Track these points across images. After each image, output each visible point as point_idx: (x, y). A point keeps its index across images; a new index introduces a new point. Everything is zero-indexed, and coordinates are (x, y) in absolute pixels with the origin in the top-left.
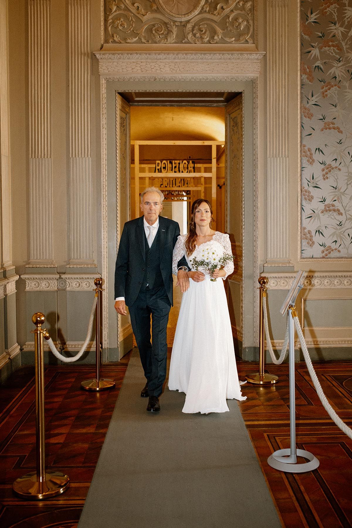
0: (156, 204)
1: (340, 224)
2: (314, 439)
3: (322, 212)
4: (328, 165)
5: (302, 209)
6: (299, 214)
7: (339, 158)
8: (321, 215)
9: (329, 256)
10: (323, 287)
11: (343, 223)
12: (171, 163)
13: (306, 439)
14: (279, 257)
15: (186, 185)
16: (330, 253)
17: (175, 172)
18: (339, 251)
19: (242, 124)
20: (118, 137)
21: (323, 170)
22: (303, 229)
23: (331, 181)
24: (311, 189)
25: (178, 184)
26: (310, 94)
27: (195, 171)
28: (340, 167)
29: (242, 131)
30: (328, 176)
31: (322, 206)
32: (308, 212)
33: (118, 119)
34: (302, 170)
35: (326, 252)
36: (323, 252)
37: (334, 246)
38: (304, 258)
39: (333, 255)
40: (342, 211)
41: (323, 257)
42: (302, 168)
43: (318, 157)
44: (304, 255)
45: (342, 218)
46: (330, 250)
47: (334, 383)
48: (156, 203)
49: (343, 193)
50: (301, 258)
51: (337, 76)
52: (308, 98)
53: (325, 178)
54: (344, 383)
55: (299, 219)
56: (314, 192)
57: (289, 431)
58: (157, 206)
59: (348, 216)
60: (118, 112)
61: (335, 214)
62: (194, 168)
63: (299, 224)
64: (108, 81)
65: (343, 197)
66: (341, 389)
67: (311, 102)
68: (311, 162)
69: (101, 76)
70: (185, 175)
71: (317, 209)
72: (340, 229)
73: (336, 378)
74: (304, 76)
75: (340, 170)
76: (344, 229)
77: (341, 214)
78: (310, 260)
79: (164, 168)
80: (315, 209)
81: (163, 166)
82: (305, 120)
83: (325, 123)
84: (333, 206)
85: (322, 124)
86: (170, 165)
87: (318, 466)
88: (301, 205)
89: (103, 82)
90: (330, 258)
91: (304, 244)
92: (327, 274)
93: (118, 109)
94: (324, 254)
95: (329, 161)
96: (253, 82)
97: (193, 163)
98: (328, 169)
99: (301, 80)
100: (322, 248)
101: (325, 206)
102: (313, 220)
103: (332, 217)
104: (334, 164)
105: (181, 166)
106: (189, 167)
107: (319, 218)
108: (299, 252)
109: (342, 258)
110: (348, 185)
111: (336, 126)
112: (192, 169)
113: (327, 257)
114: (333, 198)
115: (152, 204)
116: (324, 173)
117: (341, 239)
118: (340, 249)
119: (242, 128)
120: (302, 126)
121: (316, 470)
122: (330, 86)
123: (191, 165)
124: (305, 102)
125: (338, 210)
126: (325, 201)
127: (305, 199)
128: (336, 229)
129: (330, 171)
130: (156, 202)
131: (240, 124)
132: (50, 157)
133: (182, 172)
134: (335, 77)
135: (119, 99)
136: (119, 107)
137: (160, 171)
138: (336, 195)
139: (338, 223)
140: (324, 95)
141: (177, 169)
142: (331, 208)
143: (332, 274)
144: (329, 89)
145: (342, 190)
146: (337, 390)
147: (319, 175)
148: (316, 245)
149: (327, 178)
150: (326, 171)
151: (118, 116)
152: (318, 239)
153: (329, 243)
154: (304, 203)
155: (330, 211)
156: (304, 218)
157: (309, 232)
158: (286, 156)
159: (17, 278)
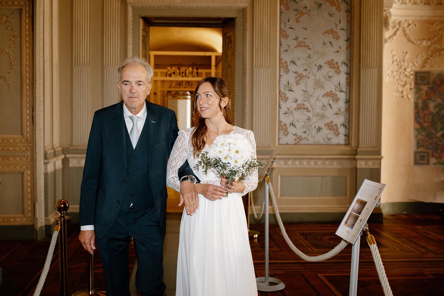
0: (140, 85)
1: (309, 119)
2: (283, 272)
3: (295, 110)
4: (300, 74)
5: (280, 107)
6: (277, 111)
7: (308, 69)
8: (294, 112)
9: (300, 143)
10: (295, 167)
11: (311, 118)
12: (179, 69)
13: (277, 272)
14: (261, 143)
15: (190, 86)
16: (300, 141)
17: (182, 76)
18: (307, 140)
19: (235, 42)
20: (141, 51)
21: (296, 78)
22: (280, 122)
23: (302, 86)
24: (287, 92)
25: (184, 86)
26: (287, 21)
27: (199, 76)
28: (309, 75)
29: (235, 47)
30: (300, 82)
31: (295, 105)
32: (284, 109)
33: (141, 37)
34: (280, 78)
35: (298, 140)
36: (295, 140)
37: (303, 135)
38: (281, 145)
39: (303, 142)
40: (310, 109)
41: (295, 144)
42: (280, 76)
43: (292, 67)
44: (281, 142)
45: (310, 115)
46: (300, 138)
47: (301, 237)
48: (139, 83)
49: (311, 96)
50: (279, 144)
51: (308, 7)
52: (285, 23)
53: (297, 83)
54: (308, 238)
55: (277, 114)
56: (289, 94)
57: (264, 267)
58: (141, 87)
59: (315, 113)
60: (141, 32)
61: (305, 111)
62: (197, 73)
63: (277, 118)
64: (133, 8)
65: (311, 98)
66: (306, 241)
67: (288, 26)
68: (287, 71)
69: (128, 5)
70: (190, 79)
71: (292, 107)
72: (309, 122)
73: (303, 234)
74: (283, 7)
75: (309, 78)
76: (311, 123)
77: (310, 111)
78: (286, 146)
79: (174, 73)
80: (290, 107)
81: (173, 71)
82: (283, 40)
83: (298, 42)
84: (303, 105)
85: (295, 43)
86: (178, 71)
87: (284, 288)
88: (279, 104)
89: (130, 9)
90: (301, 144)
91: (281, 133)
92: (298, 157)
93: (141, 30)
94: (296, 142)
95: (301, 71)
96: (244, 10)
97: (197, 69)
98: (300, 77)
99: (280, 9)
100: (295, 137)
101: (298, 105)
102: (287, 116)
103: (303, 114)
104: (304, 73)
105: (187, 71)
106: (194, 72)
107: (293, 114)
108: (277, 140)
109: (310, 144)
110: (314, 89)
111: (306, 44)
112: (196, 74)
113: (299, 143)
114: (304, 99)
115: (134, 84)
116: (297, 80)
117: (309, 130)
118: (308, 138)
119: (235, 45)
120: (280, 44)
121: (282, 290)
122: (301, 14)
123: (195, 71)
124: (283, 26)
125: (307, 108)
126: (297, 101)
127: (282, 99)
128: (306, 123)
129: (301, 78)
130: (140, 81)
131: (233, 42)
132: (89, 65)
133: (188, 76)
134: (306, 7)
135: (141, 22)
136: (141, 27)
137: (170, 75)
138: (306, 97)
139: (307, 118)
140: (298, 21)
141: (184, 74)
142: (302, 107)
143: (302, 157)
144: (301, 16)
145: (310, 93)
146: (302, 242)
147: (292, 81)
148: (290, 134)
149: (299, 84)
150: (298, 78)
151: (141, 35)
152: (291, 129)
153: (300, 133)
154: (281, 102)
155: (301, 109)
156: (281, 113)
157: (285, 125)
158: (268, 66)
159: (63, 156)
